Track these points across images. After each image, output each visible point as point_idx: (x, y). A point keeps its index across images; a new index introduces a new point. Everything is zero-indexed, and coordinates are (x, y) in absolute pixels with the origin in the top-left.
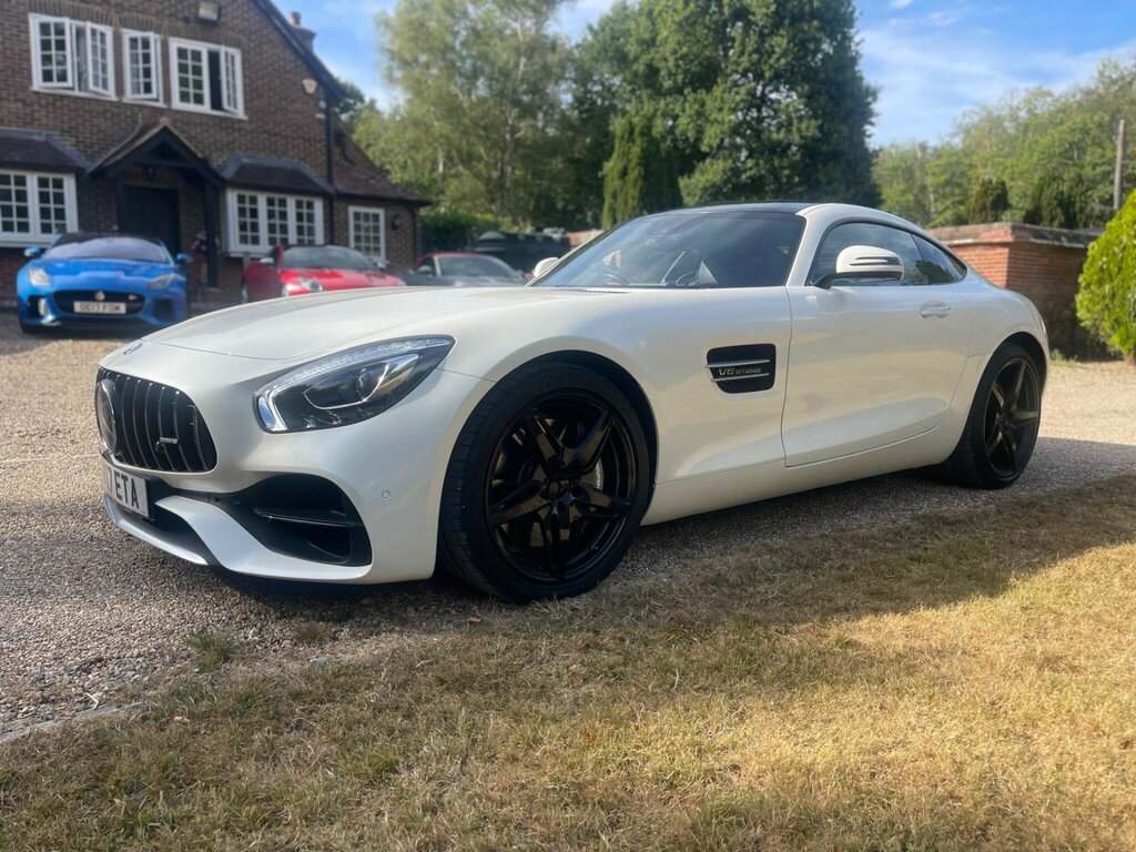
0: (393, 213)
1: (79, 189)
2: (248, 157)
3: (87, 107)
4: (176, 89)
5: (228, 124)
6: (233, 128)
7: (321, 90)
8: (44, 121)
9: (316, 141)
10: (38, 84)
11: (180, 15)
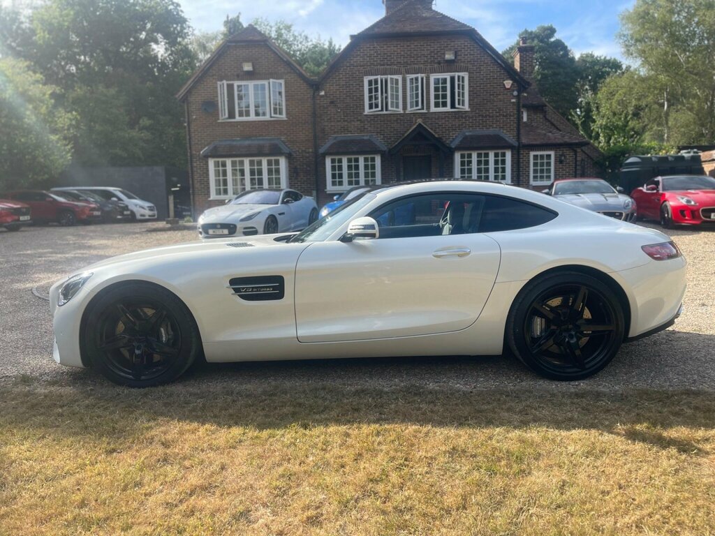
0: (561, 153)
1: (382, 161)
2: (470, 132)
3: (389, 118)
4: (432, 101)
5: (460, 115)
6: (462, 117)
7: (516, 85)
8: (369, 129)
9: (511, 116)
10: (367, 111)
11: (436, 61)
